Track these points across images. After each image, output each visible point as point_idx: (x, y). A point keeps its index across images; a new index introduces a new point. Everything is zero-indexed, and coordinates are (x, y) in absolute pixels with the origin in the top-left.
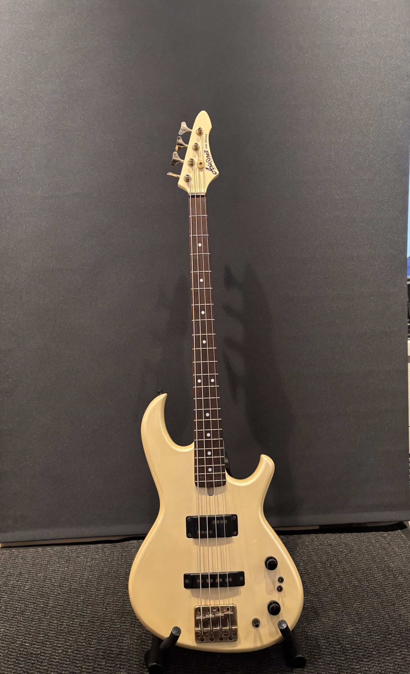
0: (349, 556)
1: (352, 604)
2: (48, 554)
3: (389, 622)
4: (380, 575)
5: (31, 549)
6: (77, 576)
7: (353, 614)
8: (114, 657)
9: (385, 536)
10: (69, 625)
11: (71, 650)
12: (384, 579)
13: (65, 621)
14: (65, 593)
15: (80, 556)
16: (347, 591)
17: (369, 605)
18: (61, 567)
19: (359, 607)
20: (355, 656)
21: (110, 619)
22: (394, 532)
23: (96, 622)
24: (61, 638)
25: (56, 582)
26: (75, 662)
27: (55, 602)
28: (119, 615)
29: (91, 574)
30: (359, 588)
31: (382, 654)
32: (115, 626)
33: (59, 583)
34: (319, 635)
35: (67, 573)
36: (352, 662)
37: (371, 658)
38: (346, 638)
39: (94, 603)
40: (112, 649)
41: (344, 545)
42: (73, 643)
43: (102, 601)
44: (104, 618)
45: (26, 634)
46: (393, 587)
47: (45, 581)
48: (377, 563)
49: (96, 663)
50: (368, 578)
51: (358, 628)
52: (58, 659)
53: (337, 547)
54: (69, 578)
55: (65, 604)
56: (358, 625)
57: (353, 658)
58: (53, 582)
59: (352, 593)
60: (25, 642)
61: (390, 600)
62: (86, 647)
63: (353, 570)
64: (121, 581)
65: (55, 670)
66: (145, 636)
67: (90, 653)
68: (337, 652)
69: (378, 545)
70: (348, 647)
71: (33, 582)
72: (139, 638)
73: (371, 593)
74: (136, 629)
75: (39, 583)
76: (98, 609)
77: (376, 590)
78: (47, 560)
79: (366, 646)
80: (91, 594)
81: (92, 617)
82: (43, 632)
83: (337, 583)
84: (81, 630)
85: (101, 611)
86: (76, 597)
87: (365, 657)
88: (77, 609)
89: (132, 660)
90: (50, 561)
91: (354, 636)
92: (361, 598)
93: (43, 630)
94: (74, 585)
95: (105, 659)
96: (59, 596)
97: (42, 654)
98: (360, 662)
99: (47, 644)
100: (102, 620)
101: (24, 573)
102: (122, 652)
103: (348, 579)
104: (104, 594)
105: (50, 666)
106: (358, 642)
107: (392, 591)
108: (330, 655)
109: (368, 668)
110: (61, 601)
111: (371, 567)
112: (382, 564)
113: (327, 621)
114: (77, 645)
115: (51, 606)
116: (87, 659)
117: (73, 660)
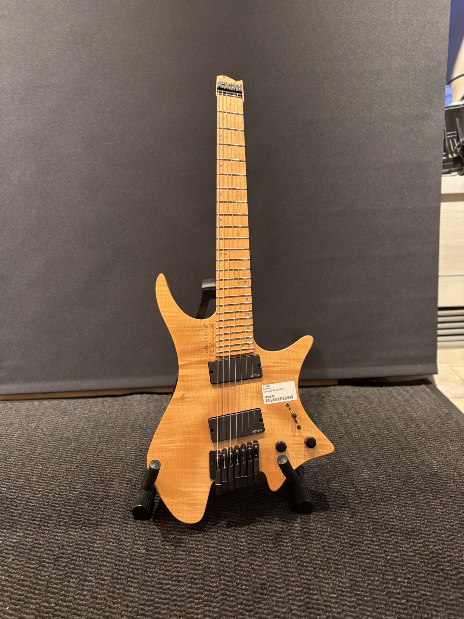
2: (44, 406)
8: (98, 501)
12: (405, 427)
13: (51, 467)
14: (56, 440)
15: (77, 409)
16: (364, 438)
17: (388, 451)
18: (56, 417)
19: (377, 453)
20: (371, 500)
21: (100, 464)
22: (417, 387)
24: (43, 483)
25: (48, 431)
26: (54, 506)
27: (43, 449)
28: (111, 461)
30: (378, 435)
31: (403, 498)
34: (331, 479)
36: (368, 505)
37: (390, 502)
39: (86, 450)
40: (98, 493)
42: (55, 487)
43: (94, 449)
44: (94, 464)
46: (415, 435)
49: (78, 506)
51: (376, 473)
53: (355, 399)
54: (62, 429)
55: (55, 451)
56: (375, 469)
57: (368, 501)
58: (45, 432)
59: (370, 439)
60: (2, 487)
62: (69, 491)
63: (371, 419)
66: (136, 481)
68: (351, 495)
70: (364, 490)
73: (390, 439)
75: (30, 431)
76: (89, 455)
77: (397, 437)
78: (42, 412)
79: (384, 490)
80: (84, 442)
82: (24, 477)
84: (67, 475)
85: (92, 458)
86: (67, 445)
87: (383, 500)
89: (118, 503)
91: (371, 481)
92: (379, 444)
95: (88, 502)
96: (48, 444)
97: (18, 498)
98: (377, 506)
99: (27, 489)
100: (91, 466)
101: (15, 424)
102: (109, 496)
103: (366, 428)
104: (98, 443)
105: (25, 510)
106: (375, 485)
107: (414, 438)
108: (342, 498)
109: (386, 511)
110: (50, 448)
111: (392, 417)
112: (404, 414)
114: (59, 489)
115: (39, 453)
116: (68, 502)
117: (52, 503)
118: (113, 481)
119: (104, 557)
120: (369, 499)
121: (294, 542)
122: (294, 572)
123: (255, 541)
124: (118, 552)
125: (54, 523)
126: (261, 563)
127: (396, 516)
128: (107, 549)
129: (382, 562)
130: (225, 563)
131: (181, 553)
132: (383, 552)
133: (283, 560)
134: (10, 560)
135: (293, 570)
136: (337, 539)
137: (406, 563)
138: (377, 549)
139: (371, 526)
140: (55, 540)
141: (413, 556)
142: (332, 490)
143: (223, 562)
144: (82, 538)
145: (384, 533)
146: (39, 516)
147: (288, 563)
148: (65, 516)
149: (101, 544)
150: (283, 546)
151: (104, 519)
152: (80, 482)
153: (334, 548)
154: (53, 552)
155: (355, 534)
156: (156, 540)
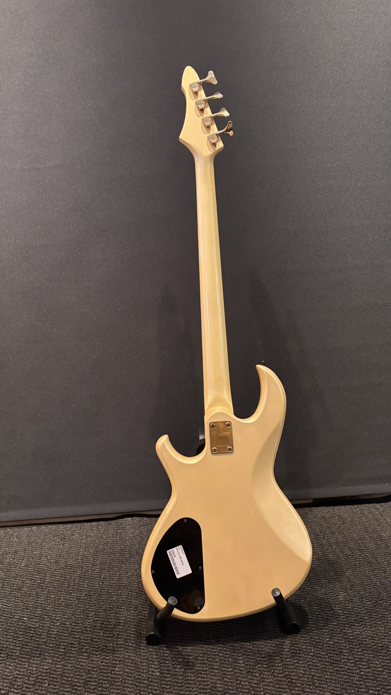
0: (342, 527)
1: (344, 572)
2: (43, 532)
3: (380, 588)
4: (372, 544)
5: (26, 528)
6: (72, 552)
7: (345, 581)
8: (111, 628)
9: (377, 508)
10: (66, 599)
11: (69, 623)
12: (376, 548)
13: (63, 595)
14: (62, 568)
15: (75, 534)
16: (339, 560)
17: (361, 573)
18: (56, 545)
19: (351, 575)
20: (347, 621)
21: (107, 592)
22: (386, 503)
23: (93, 595)
24: (59, 612)
25: (52, 559)
26: (73, 634)
27: (52, 578)
28: (115, 588)
29: (87, 551)
30: (352, 557)
31: (374, 619)
32: (112, 599)
33: (55, 560)
34: (312, 602)
35: (62, 550)
36: (344, 627)
37: (363, 623)
38: (338, 605)
39: (91, 578)
40: (110, 620)
41: (337, 517)
42: (71, 616)
43: (98, 576)
44: (101, 592)
45: (23, 609)
46: (384, 556)
47: (41, 558)
48: (369, 533)
49: (94, 634)
50: (360, 547)
51: (350, 595)
52: (57, 631)
53: (330, 519)
54: (65, 555)
55: (62, 579)
56: (350, 591)
57: (345, 623)
58: (49, 559)
59: (345, 562)
60: (23, 617)
61: (382, 567)
62: (84, 619)
63: (345, 541)
64: (117, 556)
65: (53, 642)
66: (141, 607)
67: (88, 625)
68: (330, 618)
69: (370, 516)
70: (341, 613)
71: (29, 559)
72: (135, 609)
73: (363, 561)
74: (133, 601)
75: (35, 560)
76: (94, 583)
77: (368, 559)
78: (42, 538)
79: (358, 612)
80: (87, 569)
81: (89, 591)
82: (41, 606)
83: (330, 553)
85: (98, 585)
87: (357, 621)
88: (74, 583)
89: (129, 630)
90: (45, 539)
91: (346, 602)
92: (353, 566)
93: (41, 605)
94: (70, 561)
95: (103, 630)
96: (55, 572)
97: (40, 627)
98: (352, 627)
99: (45, 618)
100: (99, 593)
101: (20, 551)
102: (120, 623)
103: (341, 549)
104: (100, 569)
105: (48, 638)
106: (350, 607)
107: (384, 559)
108: (322, 620)
109: (360, 632)
110: (58, 576)
111: (363, 537)
112: (375, 534)
113: (320, 589)
114: (75, 617)
115: (48, 582)
116: (85, 630)
117: (71, 631)
118: (121, 609)
119: (126, 679)
120: (345, 621)
121: (284, 662)
122: (286, 688)
123: (251, 662)
124: (136, 675)
125: (76, 650)
126: (258, 682)
127: (368, 636)
128: (127, 672)
129: (356, 678)
130: (229, 682)
131: (190, 675)
132: (357, 668)
133: (276, 678)
134: (47, 685)
135: (285, 687)
136: (319, 659)
137: (376, 677)
138: (353, 667)
139: (347, 646)
140: (81, 665)
141: (383, 671)
142: (313, 612)
143: (226, 682)
144: (104, 663)
145: (358, 652)
146: (62, 644)
147: (280, 681)
148: (85, 643)
149: (121, 668)
150: (275, 666)
151: (120, 644)
152: (92, 610)
153: (318, 666)
154: (81, 677)
155: (334, 654)
156: (167, 664)
